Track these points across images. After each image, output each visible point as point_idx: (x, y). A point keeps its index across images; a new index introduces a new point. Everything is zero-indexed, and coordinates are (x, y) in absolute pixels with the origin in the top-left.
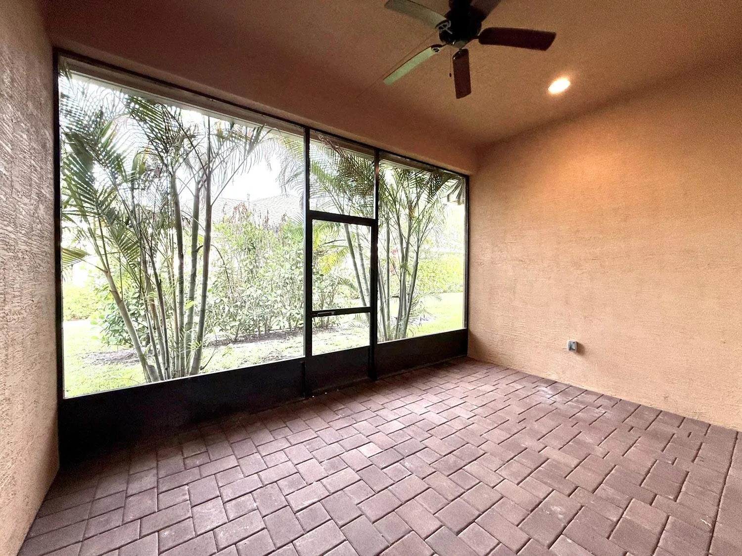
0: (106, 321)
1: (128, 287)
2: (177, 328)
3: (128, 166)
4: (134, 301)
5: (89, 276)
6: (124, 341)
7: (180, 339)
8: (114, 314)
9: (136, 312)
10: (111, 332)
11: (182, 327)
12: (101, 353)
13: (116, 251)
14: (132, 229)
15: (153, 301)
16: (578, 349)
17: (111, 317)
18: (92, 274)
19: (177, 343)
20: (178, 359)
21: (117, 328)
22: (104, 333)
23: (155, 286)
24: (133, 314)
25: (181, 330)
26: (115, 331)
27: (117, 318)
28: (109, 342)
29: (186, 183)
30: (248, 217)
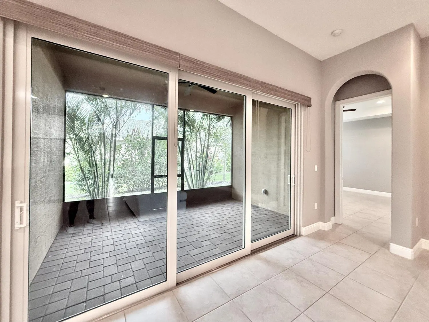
0: (76, 180)
1: (86, 166)
2: (102, 181)
3: (86, 121)
4: (88, 172)
5: (70, 161)
6: (83, 190)
7: (104, 185)
8: (80, 177)
9: (89, 177)
10: (78, 185)
11: (105, 181)
12: (73, 195)
13: (82, 152)
14: (87, 144)
15: (94, 171)
16: (266, 192)
17: (79, 178)
18: (71, 160)
19: (102, 187)
20: (103, 193)
21: (80, 183)
22: (75, 186)
23: (95, 165)
24: (87, 178)
25: (104, 182)
26: (80, 185)
27: (81, 179)
28: (77, 190)
29: (108, 125)
30: (139, 134)
